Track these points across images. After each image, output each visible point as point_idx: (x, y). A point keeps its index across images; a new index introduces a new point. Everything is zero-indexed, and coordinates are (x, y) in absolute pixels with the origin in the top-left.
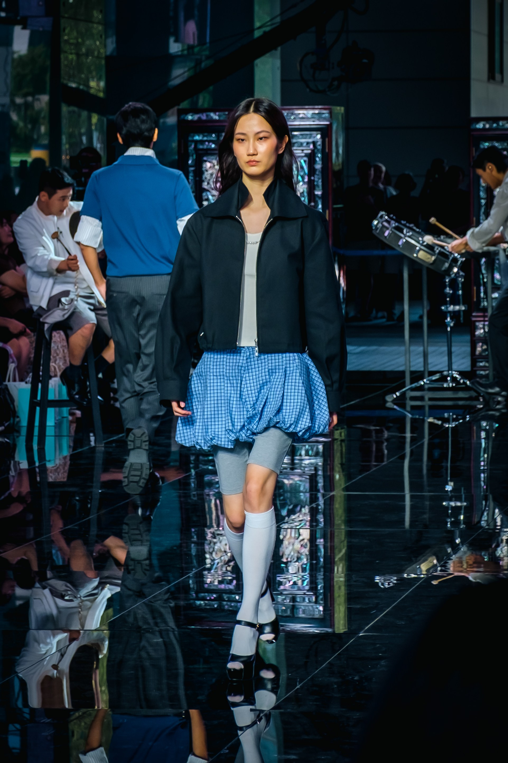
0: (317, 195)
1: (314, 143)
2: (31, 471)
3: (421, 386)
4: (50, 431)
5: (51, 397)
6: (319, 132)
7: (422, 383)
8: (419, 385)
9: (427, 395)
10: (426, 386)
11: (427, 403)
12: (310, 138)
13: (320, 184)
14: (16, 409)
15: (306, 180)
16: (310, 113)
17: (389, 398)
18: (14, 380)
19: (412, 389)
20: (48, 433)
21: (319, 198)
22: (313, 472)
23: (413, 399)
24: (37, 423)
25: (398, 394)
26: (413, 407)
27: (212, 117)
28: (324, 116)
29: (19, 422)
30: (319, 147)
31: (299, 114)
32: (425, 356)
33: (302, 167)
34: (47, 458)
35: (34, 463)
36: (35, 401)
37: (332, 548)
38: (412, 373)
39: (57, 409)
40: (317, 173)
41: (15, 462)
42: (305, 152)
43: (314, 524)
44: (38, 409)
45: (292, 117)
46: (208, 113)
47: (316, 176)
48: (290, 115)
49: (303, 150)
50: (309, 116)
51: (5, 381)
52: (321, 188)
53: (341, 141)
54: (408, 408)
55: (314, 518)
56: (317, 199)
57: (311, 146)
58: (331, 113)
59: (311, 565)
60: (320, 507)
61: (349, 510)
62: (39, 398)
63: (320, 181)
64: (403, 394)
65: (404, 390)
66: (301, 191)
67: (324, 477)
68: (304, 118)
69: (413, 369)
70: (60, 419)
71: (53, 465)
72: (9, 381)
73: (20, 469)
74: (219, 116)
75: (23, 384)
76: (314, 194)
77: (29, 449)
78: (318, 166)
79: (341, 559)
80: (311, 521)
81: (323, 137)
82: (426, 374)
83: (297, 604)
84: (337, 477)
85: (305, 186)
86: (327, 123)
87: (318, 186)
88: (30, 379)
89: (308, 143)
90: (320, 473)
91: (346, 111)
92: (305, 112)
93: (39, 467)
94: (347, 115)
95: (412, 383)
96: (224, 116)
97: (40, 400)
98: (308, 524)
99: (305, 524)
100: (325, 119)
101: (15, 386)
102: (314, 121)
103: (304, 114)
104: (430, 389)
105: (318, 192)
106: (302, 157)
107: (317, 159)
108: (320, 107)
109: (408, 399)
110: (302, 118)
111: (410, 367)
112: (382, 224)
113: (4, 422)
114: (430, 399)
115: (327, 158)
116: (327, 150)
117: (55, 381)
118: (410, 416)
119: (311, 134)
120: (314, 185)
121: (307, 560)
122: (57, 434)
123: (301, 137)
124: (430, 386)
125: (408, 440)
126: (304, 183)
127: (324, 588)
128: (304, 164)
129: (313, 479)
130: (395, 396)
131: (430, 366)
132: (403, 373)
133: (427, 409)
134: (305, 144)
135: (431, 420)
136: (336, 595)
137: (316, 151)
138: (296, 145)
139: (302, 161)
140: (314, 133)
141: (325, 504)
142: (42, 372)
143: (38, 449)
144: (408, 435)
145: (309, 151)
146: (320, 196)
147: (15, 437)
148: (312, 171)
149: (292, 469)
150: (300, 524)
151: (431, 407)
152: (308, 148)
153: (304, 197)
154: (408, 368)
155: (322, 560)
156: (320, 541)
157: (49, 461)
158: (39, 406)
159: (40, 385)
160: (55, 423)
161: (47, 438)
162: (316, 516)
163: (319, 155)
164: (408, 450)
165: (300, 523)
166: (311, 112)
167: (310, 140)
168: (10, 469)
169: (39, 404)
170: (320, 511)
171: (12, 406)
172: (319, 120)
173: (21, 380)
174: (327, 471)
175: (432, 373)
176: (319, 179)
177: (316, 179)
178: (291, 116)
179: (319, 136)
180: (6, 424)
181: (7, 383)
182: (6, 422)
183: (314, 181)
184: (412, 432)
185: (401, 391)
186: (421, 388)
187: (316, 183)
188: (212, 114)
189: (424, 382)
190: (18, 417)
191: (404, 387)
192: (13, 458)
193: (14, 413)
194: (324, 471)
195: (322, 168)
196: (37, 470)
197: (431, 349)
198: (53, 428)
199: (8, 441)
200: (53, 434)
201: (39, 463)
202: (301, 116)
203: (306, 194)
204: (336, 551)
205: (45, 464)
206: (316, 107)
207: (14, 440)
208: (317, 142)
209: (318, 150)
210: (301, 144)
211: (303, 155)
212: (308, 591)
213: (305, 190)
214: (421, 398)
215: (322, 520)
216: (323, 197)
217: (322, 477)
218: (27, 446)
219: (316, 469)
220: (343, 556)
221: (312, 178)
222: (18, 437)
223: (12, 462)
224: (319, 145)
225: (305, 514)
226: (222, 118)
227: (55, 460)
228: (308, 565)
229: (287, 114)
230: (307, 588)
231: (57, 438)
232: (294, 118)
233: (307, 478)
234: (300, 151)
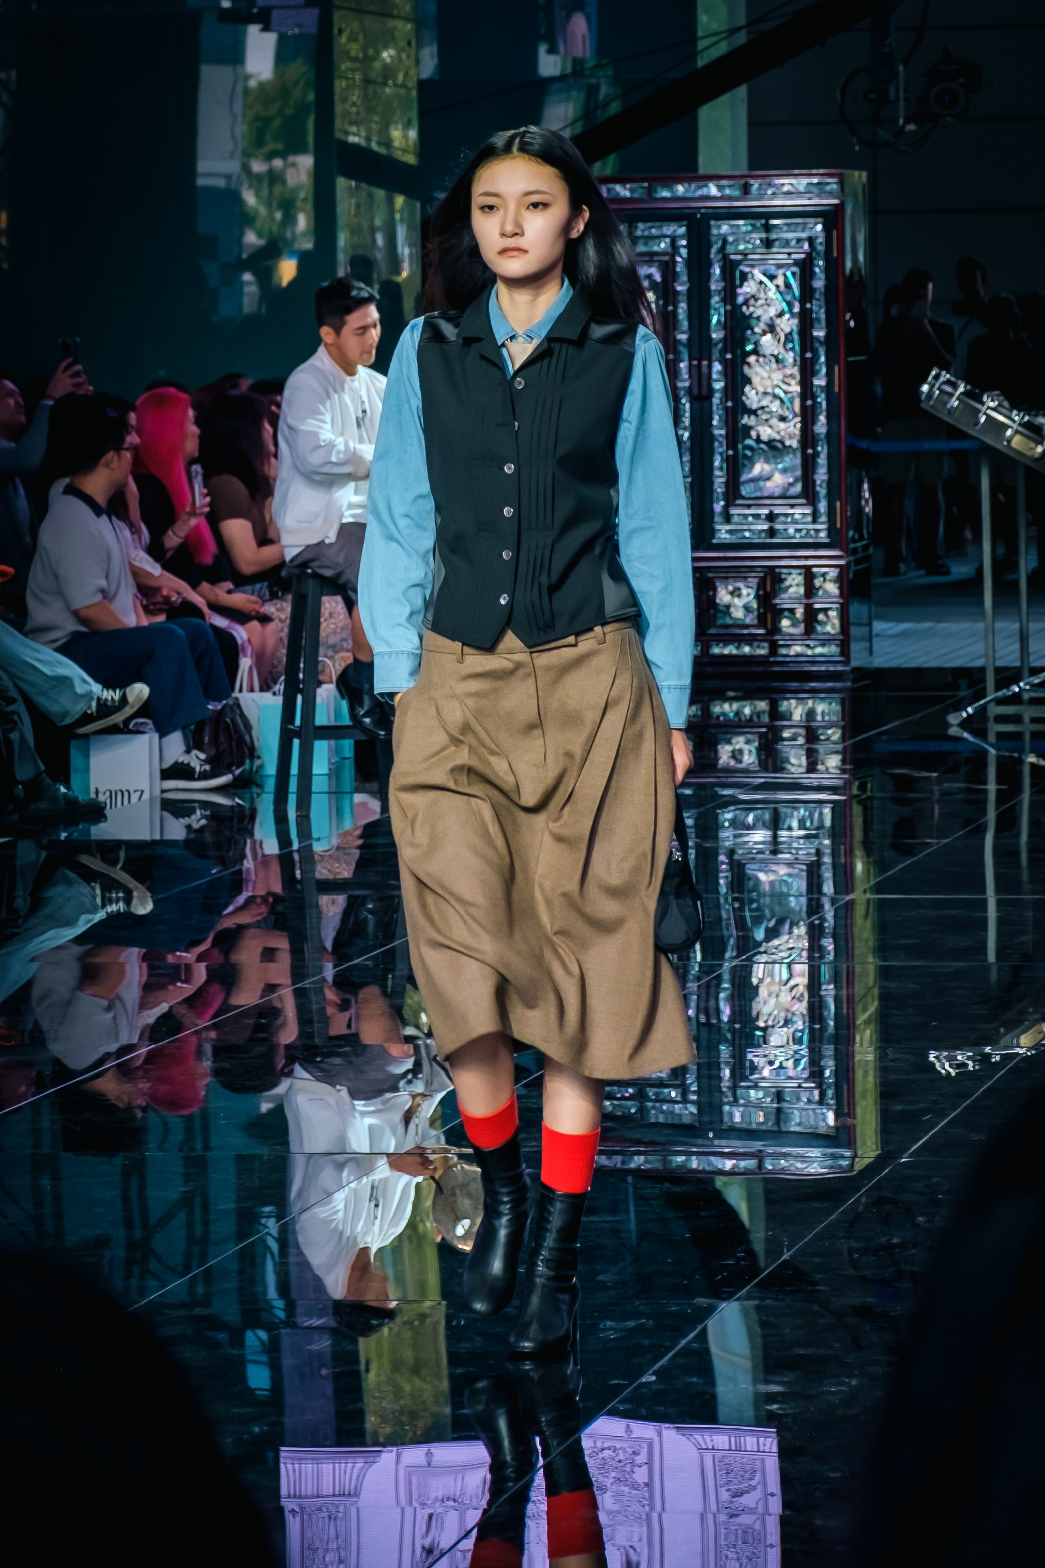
0: (817, 338)
1: (811, 240)
2: (285, 859)
3: (1015, 694)
4: (320, 783)
5: (321, 719)
6: (820, 220)
7: (1017, 690)
8: (1010, 693)
9: (1028, 712)
10: (1026, 696)
11: (1027, 728)
12: (803, 230)
13: (823, 316)
14: (256, 743)
15: (796, 310)
16: (801, 183)
17: (954, 719)
18: (252, 690)
19: (1000, 702)
20: (314, 789)
21: (821, 343)
22: (815, 859)
23: (1000, 719)
24: (294, 769)
25: (970, 710)
26: (1000, 736)
27: (617, 194)
28: (828, 188)
29: (261, 766)
30: (821, 248)
31: (783, 185)
32: (1024, 638)
33: (788, 286)
34: (315, 835)
35: (290, 844)
36: (291, 727)
37: (850, 999)
38: (998, 671)
39: (333, 742)
40: (817, 296)
41: (254, 842)
42: (794, 256)
43: (817, 955)
44: (296, 742)
45: (769, 192)
46: (611, 186)
47: (814, 302)
48: (764, 187)
49: (789, 254)
50: (801, 188)
51: (233, 690)
52: (824, 324)
53: (861, 238)
54: (992, 738)
55: (816, 944)
56: (817, 345)
57: (806, 246)
58: (842, 183)
59: (812, 1031)
60: (826, 925)
61: (882, 929)
62: (298, 722)
63: (823, 310)
64: (982, 712)
65: (982, 702)
66: (787, 330)
67: (835, 866)
68: (792, 193)
69: (999, 664)
70: (337, 762)
71: (326, 848)
72: (241, 691)
73: (264, 855)
74: (632, 191)
75: (268, 696)
76: (812, 337)
77: (281, 819)
78: (819, 283)
79: (867, 1022)
80: (811, 949)
81: (826, 228)
82: (1026, 672)
83: (785, 1105)
84: (859, 867)
85: (795, 321)
86: (836, 201)
87: (818, 320)
88: (282, 688)
89: (799, 240)
90: (827, 860)
91: (872, 178)
92: (793, 181)
93: (298, 851)
94: (873, 187)
95: (997, 689)
96: (641, 191)
97: (300, 727)
98: (805, 954)
99: (800, 955)
100: (831, 194)
101: (253, 700)
102: (809, 199)
103: (792, 185)
104: (1033, 702)
105: (820, 333)
106: (788, 266)
107: (817, 270)
108: (821, 171)
109: (992, 719)
110: (789, 193)
111: (994, 660)
112: (939, 388)
113: (234, 768)
114: (1034, 720)
115: (834, 266)
116: (835, 254)
117: (328, 690)
118: (992, 751)
119: (805, 224)
120: (811, 319)
121: (804, 1023)
122: (333, 790)
123: (785, 228)
124: (1033, 695)
125: (992, 797)
126: (793, 315)
127: (836, 1073)
128: (792, 281)
129: (813, 872)
130: (965, 715)
131: (1031, 658)
132: (982, 670)
133: (1027, 737)
134: (793, 242)
135: (1032, 759)
136: (859, 1088)
137: (814, 254)
138: (777, 243)
139: (789, 274)
140: (812, 220)
141: (836, 917)
142: (304, 674)
143: (298, 817)
144: (992, 787)
145: (802, 256)
146: (823, 339)
147: (255, 796)
148: (807, 293)
149: (775, 852)
150: (790, 956)
151: (1034, 735)
152: (800, 250)
153: (792, 341)
154: (991, 661)
155: (832, 1023)
156: (828, 990)
157: (318, 839)
158: (299, 737)
159: (299, 698)
160: (330, 769)
161: (314, 797)
162: (819, 940)
163: (821, 263)
164: (991, 815)
165: (789, 952)
166: (805, 181)
167: (804, 235)
168: (243, 857)
169: (297, 734)
170: (827, 931)
171: (247, 737)
172: (819, 196)
173: (265, 687)
174: (839, 856)
175: (1034, 672)
176: (821, 307)
177: (815, 308)
178: (767, 189)
179: (820, 227)
180: (238, 772)
181: (236, 694)
182: (238, 767)
183: (811, 310)
184: (999, 782)
185: (977, 705)
186: (1016, 699)
187: (814, 316)
188: (618, 188)
189: (1019, 687)
190: (259, 757)
191: (984, 697)
192: (251, 834)
193: (252, 752)
194: (834, 854)
195: (827, 287)
196: (296, 856)
197: (1033, 626)
198: (326, 778)
199: (241, 802)
200: (326, 789)
201: (300, 843)
202: (785, 189)
203: (796, 337)
204: (859, 1008)
205: (310, 846)
206: (815, 171)
207: (252, 801)
208: (817, 237)
209: (818, 253)
210: (787, 243)
211: (790, 262)
212: (806, 1080)
213: (795, 328)
214: (1016, 719)
215: (831, 948)
216: (829, 341)
217: (830, 866)
218: (276, 811)
219: (819, 853)
220: (871, 1015)
221: (808, 306)
222: (259, 795)
223: (249, 841)
224: (821, 243)
225: (799, 937)
226: (636, 195)
227: (329, 837)
228: (806, 1031)
229: (760, 185)
230: (805, 1075)
231: (333, 796)
232: (773, 194)
233: (802, 870)
234: (785, 256)
